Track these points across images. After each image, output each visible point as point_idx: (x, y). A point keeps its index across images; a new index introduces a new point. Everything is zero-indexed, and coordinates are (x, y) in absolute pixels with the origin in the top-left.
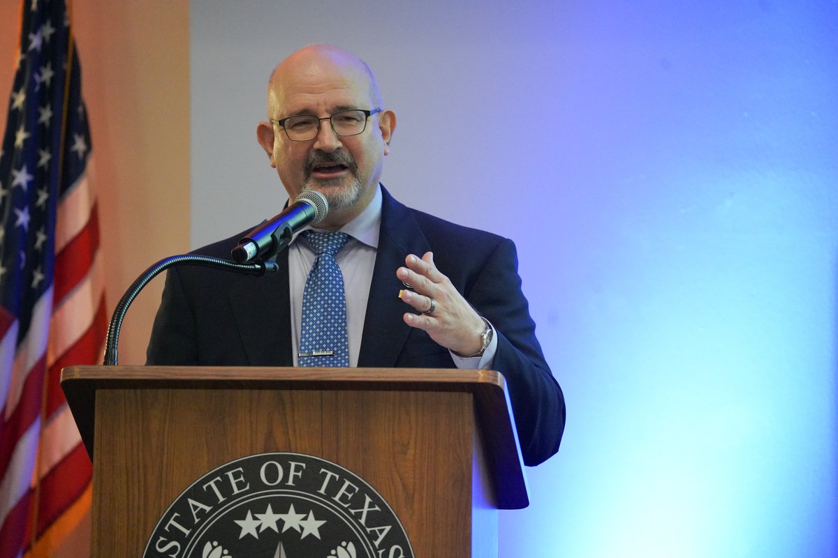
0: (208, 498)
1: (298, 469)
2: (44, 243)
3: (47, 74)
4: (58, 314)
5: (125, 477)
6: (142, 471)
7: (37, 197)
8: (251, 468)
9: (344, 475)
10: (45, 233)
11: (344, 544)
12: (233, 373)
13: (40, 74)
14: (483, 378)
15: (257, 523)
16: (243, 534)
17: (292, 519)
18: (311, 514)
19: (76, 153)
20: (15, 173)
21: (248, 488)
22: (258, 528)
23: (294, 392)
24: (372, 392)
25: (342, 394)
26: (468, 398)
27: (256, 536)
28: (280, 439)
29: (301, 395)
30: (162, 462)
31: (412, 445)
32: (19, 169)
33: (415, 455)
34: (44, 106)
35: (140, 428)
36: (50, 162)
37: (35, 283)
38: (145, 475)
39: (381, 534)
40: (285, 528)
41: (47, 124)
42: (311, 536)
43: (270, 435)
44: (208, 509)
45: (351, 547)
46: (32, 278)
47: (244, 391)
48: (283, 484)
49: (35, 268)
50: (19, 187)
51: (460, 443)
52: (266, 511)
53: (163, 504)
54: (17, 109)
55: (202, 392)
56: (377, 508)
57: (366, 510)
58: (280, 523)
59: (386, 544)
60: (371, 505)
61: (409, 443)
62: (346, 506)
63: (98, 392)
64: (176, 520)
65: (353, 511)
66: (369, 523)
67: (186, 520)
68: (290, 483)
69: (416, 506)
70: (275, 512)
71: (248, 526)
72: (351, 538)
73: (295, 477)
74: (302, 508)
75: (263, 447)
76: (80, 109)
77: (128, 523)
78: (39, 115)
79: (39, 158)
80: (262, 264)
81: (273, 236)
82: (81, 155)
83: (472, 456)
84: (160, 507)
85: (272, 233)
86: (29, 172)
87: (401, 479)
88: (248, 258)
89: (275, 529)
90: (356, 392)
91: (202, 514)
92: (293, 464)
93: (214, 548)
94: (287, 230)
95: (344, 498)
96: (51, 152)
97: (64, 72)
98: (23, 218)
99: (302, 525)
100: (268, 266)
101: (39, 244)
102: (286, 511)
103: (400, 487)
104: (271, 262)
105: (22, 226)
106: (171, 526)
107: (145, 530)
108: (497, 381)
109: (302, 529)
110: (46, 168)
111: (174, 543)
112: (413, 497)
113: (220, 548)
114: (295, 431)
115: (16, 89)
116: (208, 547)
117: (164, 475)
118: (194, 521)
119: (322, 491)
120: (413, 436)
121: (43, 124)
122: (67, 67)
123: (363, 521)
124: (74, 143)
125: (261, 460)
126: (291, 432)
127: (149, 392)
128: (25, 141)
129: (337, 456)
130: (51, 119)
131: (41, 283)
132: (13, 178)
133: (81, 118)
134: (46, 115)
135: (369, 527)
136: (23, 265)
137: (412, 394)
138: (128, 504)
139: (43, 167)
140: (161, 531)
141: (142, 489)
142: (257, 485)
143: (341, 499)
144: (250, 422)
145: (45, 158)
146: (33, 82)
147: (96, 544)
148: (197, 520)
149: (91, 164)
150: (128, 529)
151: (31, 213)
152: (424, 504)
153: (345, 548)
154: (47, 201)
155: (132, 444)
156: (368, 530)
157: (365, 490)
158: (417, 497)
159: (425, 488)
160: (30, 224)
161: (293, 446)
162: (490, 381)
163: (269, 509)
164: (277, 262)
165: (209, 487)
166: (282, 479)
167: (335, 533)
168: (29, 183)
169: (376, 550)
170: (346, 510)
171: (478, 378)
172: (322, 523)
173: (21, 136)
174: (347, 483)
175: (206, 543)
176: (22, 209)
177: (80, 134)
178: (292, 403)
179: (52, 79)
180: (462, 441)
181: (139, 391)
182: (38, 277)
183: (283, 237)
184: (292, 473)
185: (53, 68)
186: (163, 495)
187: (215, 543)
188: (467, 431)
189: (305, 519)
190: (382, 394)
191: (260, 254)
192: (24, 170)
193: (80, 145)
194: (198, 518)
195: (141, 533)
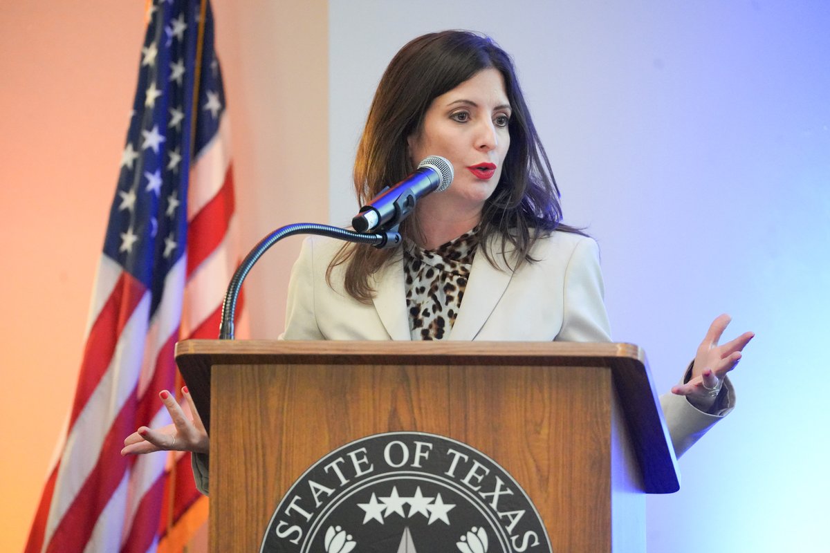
0: (331, 480)
1: (424, 449)
2: (177, 209)
3: (179, 28)
4: (192, 285)
5: (243, 457)
6: (260, 451)
7: (169, 160)
8: (374, 449)
9: (473, 456)
10: (178, 198)
11: (474, 529)
12: (353, 348)
13: (172, 27)
14: (623, 352)
15: (382, 507)
16: (367, 519)
17: (419, 503)
18: (439, 497)
19: (209, 112)
20: (146, 134)
21: (371, 469)
22: (383, 513)
23: (419, 367)
24: (502, 368)
25: (470, 369)
26: (606, 374)
27: (381, 521)
28: (404, 418)
29: (426, 370)
30: (281, 442)
31: (546, 423)
32: (150, 129)
33: (549, 434)
34: (176, 62)
35: (258, 406)
36: (183, 122)
37: (167, 252)
38: (264, 455)
39: (514, 518)
40: (412, 513)
41: (179, 81)
42: (439, 521)
43: (394, 413)
44: (330, 492)
45: (482, 532)
46: (163, 247)
47: (366, 366)
48: (408, 466)
49: (167, 236)
50: (150, 149)
51: (597, 422)
52: (391, 493)
53: (282, 487)
54: (148, 66)
55: (322, 368)
56: (509, 492)
57: (497, 493)
58: (407, 507)
59: (520, 530)
60: (503, 489)
61: (542, 421)
62: (476, 489)
63: (214, 368)
64: (297, 503)
65: (483, 495)
66: (500, 508)
67: (307, 503)
68: (416, 464)
69: (551, 489)
70: (401, 495)
71: (373, 510)
72: (482, 523)
73: (422, 458)
74: (429, 491)
75: (387, 427)
76: (214, 65)
77: (247, 506)
78: (170, 71)
79: (170, 117)
80: (384, 234)
81: (395, 204)
82: (214, 113)
83: (610, 436)
84: (280, 490)
85: (393, 201)
86: (161, 132)
87: (535, 461)
88: (370, 227)
89: (401, 513)
90: (484, 367)
91: (324, 497)
92: (419, 445)
93: (337, 533)
94: (410, 198)
95: (473, 481)
96: (183, 111)
97: (197, 25)
98: (155, 182)
99: (430, 510)
100: (390, 236)
101: (171, 210)
102: (412, 495)
103: (534, 469)
104: (394, 232)
105: (153, 192)
106: (292, 510)
107: (265, 515)
108: (636, 354)
109: (430, 513)
110: (178, 129)
111: (296, 528)
112: (548, 479)
113: (343, 533)
114: (420, 409)
115: (147, 44)
116: (331, 531)
117: (283, 456)
118: (316, 505)
119: (450, 473)
120: (547, 415)
121: (175, 82)
122: (200, 19)
123: (494, 505)
124: (207, 101)
125: (386, 440)
126: (416, 411)
127: (267, 368)
128: (157, 100)
129: (466, 436)
130: (184, 76)
131: (173, 251)
132: (144, 139)
133: (215, 73)
134: (178, 71)
135: (501, 511)
136: (154, 233)
137: (545, 369)
138: (247, 487)
139: (174, 128)
140: (281, 515)
141: (261, 470)
142: (382, 467)
143: (470, 482)
144: (374, 400)
145: (177, 117)
146: (164, 36)
147: (214, 528)
148: (318, 504)
149: (226, 124)
150: (247, 512)
151: (163, 177)
152: (560, 489)
153: (476, 534)
154: (179, 164)
155: (250, 423)
156: (500, 515)
157: (495, 472)
158: (551, 479)
159: (560, 469)
160: (162, 188)
161: (418, 424)
162: (629, 355)
163: (395, 491)
164: (399, 232)
165: (331, 469)
166: (408, 461)
167: (465, 518)
168: (161, 145)
169: (509, 537)
170: (476, 493)
171: (615, 352)
172: (451, 507)
173: (152, 94)
174: (477, 465)
175: (329, 527)
176: (153, 173)
177: (213, 91)
178: (417, 380)
179: (185, 32)
180: (599, 420)
181: (256, 367)
182: (171, 245)
183: (407, 204)
184: (418, 454)
185: (186, 21)
186: (283, 476)
187: (338, 528)
188: (605, 409)
189: (433, 503)
190: (513, 369)
191: (382, 223)
192: (155, 130)
193: (213, 103)
194: (320, 501)
195: (261, 517)
